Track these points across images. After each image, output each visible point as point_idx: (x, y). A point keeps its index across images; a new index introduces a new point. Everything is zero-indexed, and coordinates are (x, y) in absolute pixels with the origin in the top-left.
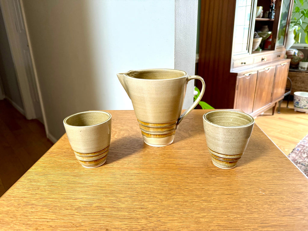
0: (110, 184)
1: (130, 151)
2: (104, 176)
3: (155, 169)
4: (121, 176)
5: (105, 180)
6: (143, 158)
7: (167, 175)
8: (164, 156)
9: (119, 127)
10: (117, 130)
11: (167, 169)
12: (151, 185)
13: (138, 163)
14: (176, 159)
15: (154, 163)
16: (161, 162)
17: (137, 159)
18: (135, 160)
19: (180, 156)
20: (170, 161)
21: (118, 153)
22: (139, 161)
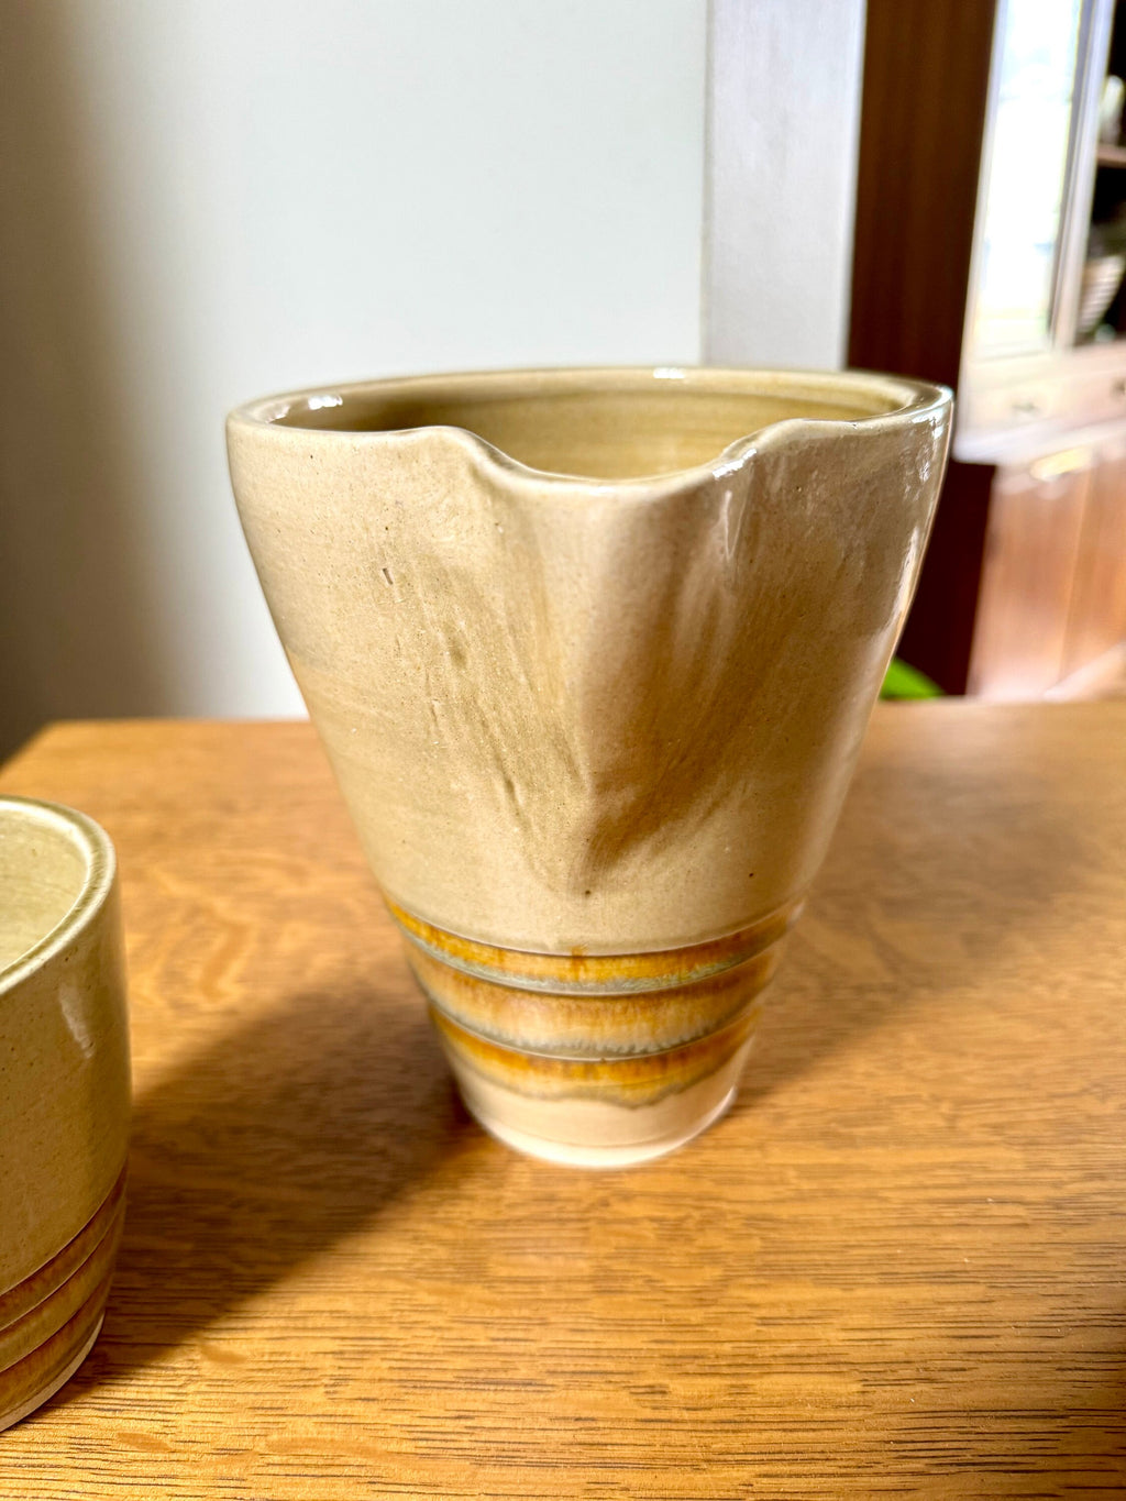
3: (647, 1465)
6: (491, 1282)
8: (715, 1239)
9: (269, 878)
10: (247, 916)
13: (444, 1366)
14: (836, 1293)
15: (614, 1354)
16: (688, 1337)
17: (431, 1300)
18: (415, 1317)
19: (874, 1236)
20: (784, 1312)
21: (238, 1205)
22: (453, 1334)
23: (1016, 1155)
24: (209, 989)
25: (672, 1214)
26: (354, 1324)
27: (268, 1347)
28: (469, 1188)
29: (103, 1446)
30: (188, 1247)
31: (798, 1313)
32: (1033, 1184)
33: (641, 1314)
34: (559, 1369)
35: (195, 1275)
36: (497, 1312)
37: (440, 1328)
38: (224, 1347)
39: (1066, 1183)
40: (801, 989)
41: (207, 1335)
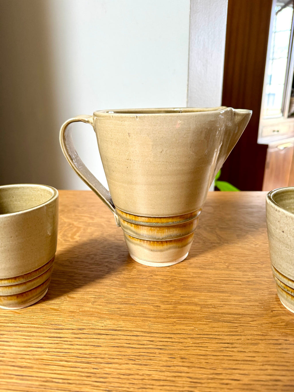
0: (44, 357)
1: (101, 271)
2: (34, 334)
3: (155, 318)
4: (75, 334)
5: (34, 345)
6: (127, 288)
7: (183, 336)
8: (173, 283)
9: (86, 219)
10: (81, 225)
11: (181, 318)
12: (144, 368)
13: (116, 300)
14: (198, 293)
15: (150, 300)
16: (166, 298)
17: (115, 290)
18: (110, 293)
19: (207, 284)
20: (186, 296)
21: (77, 273)
22: (118, 296)
23: (241, 273)
24: (72, 238)
25: (165, 278)
26: (98, 293)
27: (80, 296)
28: (124, 272)
29: (47, 310)
30: (65, 280)
31: (189, 296)
32: (243, 278)
33: (157, 294)
34: (139, 302)
35: (66, 284)
36: (127, 293)
37: (115, 295)
38: (72, 296)
39: (250, 278)
40: (199, 242)
41: (68, 294)
